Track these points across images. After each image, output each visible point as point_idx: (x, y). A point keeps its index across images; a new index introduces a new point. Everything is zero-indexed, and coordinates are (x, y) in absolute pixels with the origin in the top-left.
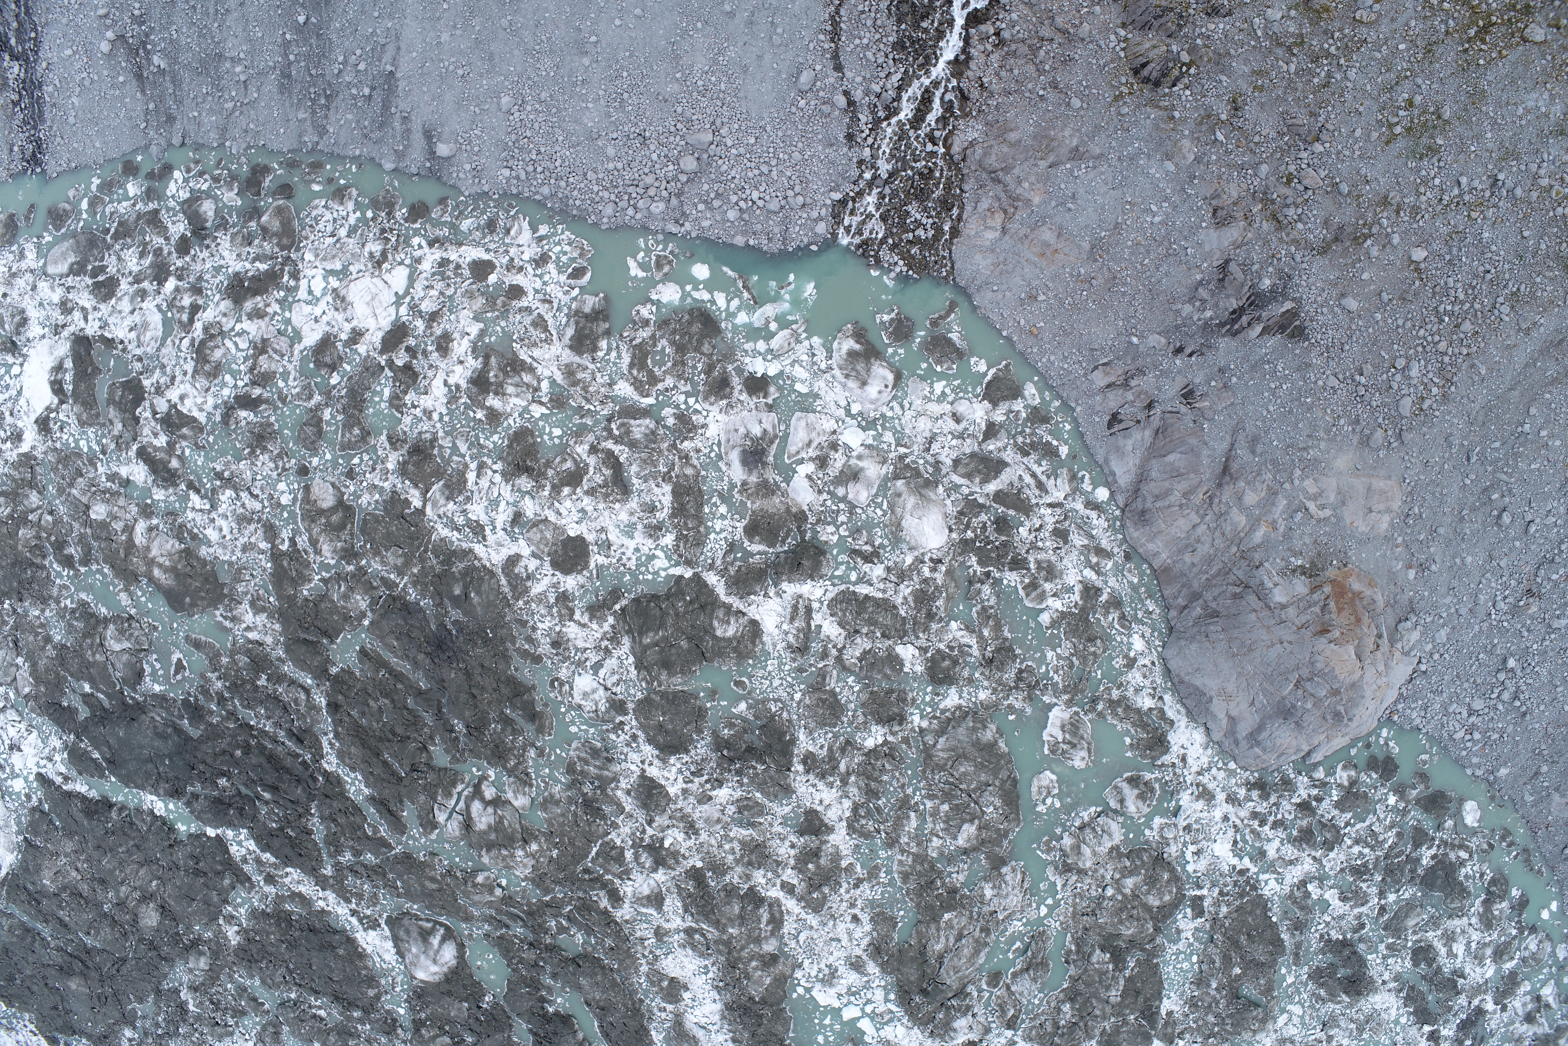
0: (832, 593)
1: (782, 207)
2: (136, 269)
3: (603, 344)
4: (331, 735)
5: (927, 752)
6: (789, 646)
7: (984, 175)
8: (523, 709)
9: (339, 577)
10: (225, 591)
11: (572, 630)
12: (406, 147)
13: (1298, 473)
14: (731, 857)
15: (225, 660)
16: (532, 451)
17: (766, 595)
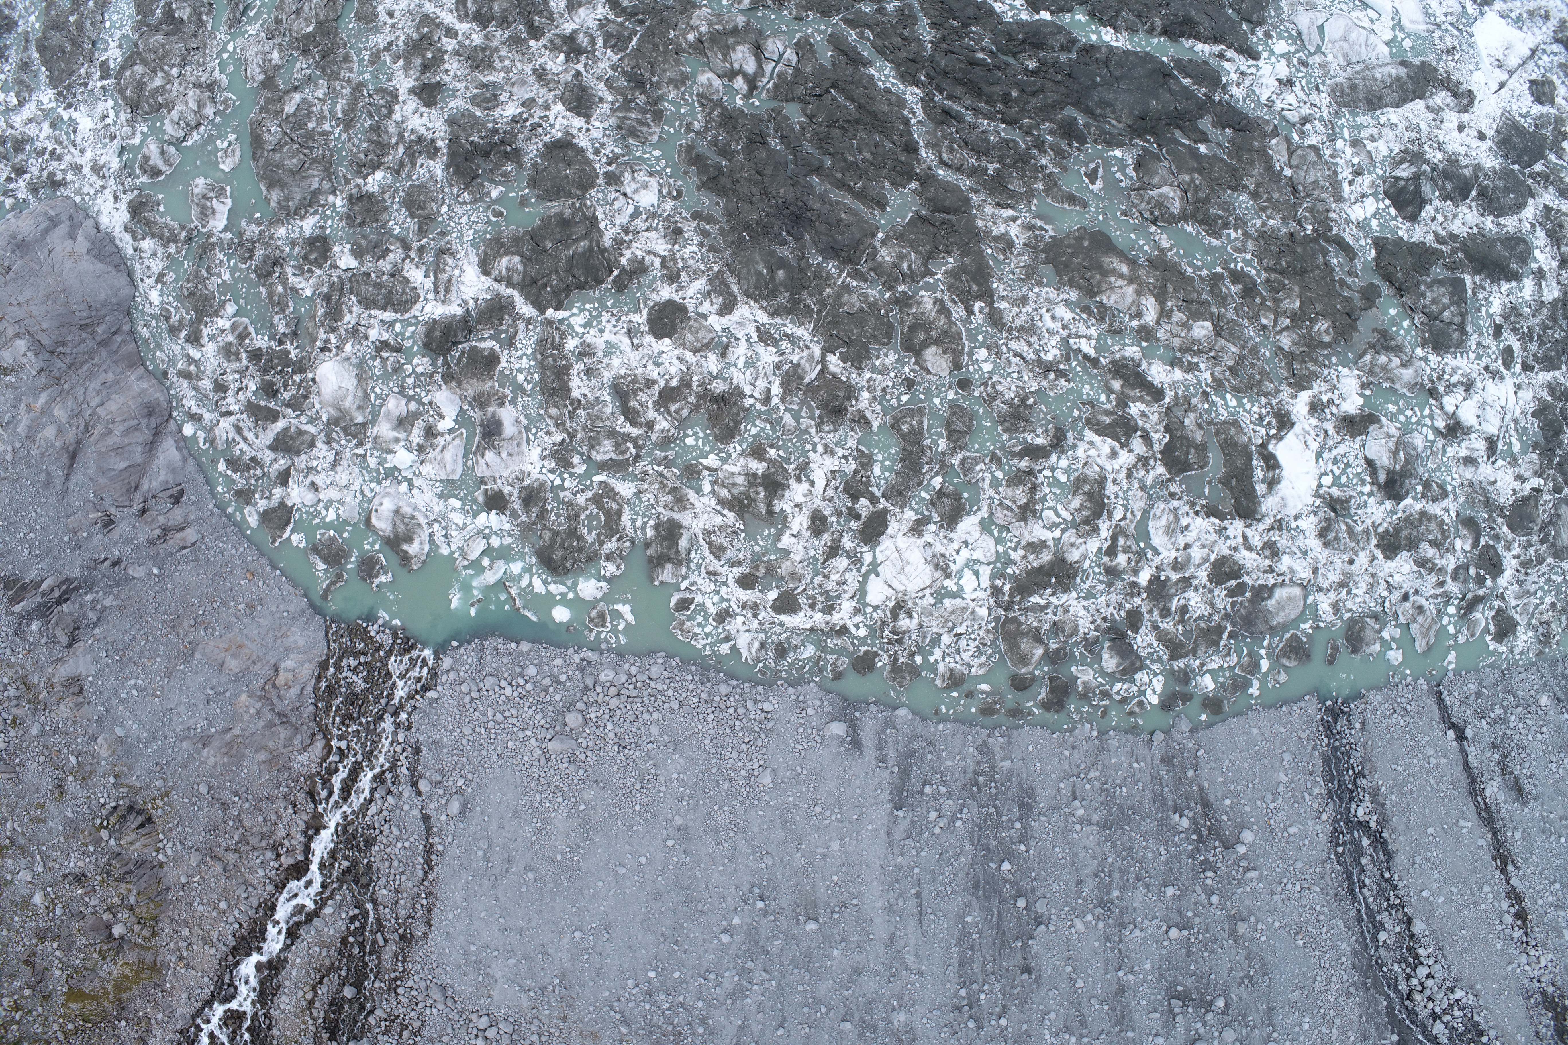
0: (415, 310)
1: (482, 680)
2: (1190, 594)
3: (650, 533)
4: (913, 121)
5: (328, 172)
6: (453, 255)
7: (294, 720)
8: (707, 166)
9: (912, 278)
10: (1043, 256)
11: (662, 247)
12: (884, 732)
13: (9, 457)
14: (503, 53)
15: (1040, 186)
16: (714, 419)
17: (476, 300)
